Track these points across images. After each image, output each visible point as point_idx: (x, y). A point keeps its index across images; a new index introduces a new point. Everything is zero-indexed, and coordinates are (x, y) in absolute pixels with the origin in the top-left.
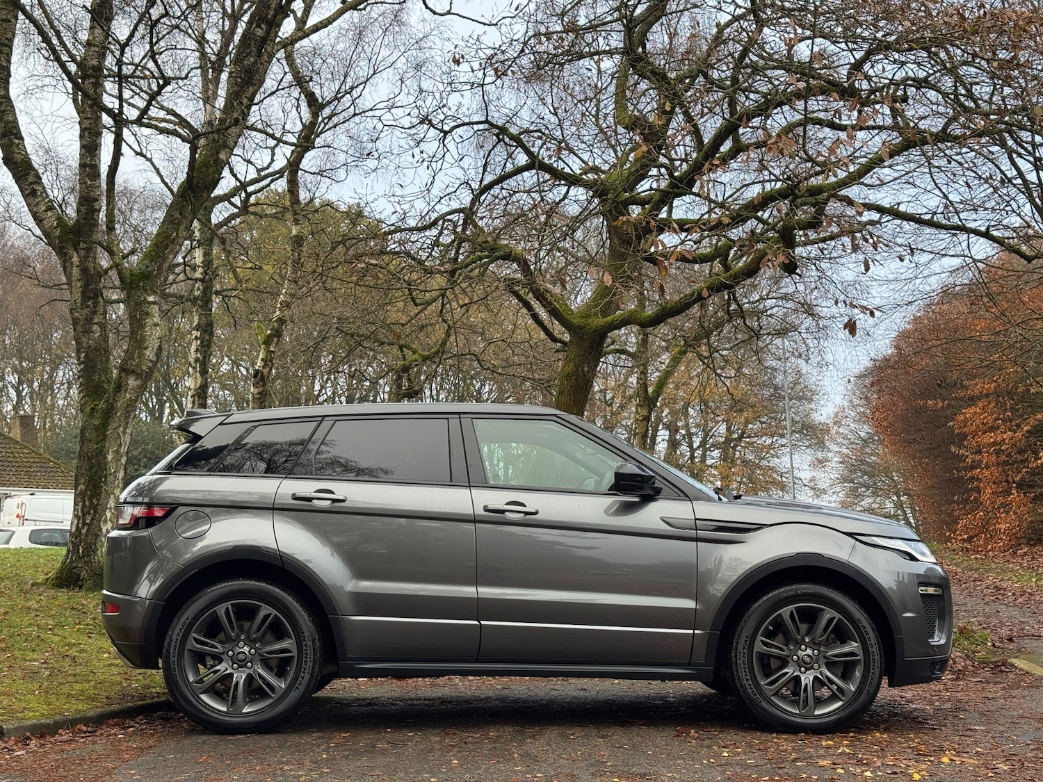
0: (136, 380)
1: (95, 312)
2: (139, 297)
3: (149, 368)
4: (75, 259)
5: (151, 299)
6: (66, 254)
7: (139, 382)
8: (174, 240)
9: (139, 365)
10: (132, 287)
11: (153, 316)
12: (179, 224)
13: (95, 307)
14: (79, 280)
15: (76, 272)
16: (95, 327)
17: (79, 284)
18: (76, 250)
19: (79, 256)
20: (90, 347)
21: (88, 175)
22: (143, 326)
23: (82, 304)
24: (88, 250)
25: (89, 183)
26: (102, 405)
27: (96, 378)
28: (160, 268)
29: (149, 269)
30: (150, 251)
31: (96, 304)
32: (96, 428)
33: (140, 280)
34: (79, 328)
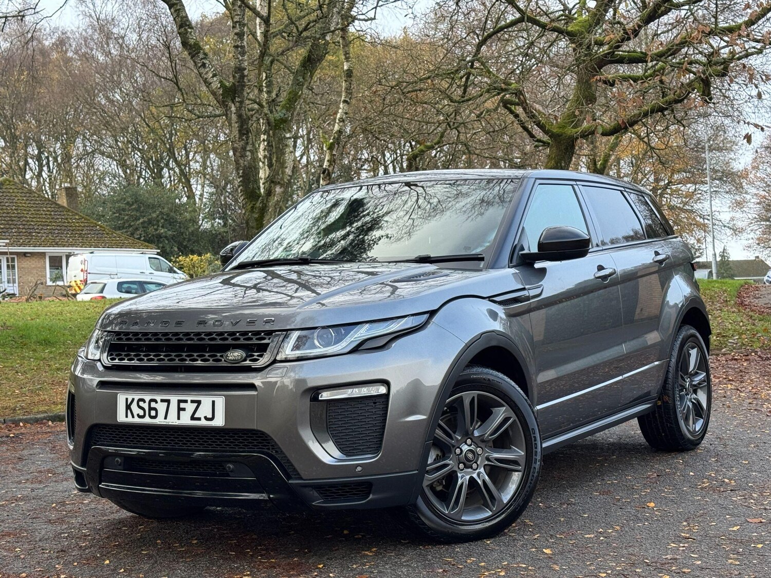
0: (280, 188)
1: (247, 143)
2: (281, 135)
3: (288, 180)
4: (233, 109)
5: (288, 135)
6: (227, 106)
7: (282, 190)
8: (300, 96)
9: (282, 179)
10: (276, 129)
11: (290, 147)
12: (303, 85)
13: (247, 140)
14: (236, 122)
15: (234, 117)
16: (248, 153)
17: (237, 125)
18: (233, 102)
19: (235, 107)
20: (245, 166)
21: (240, 53)
22: (284, 154)
23: (239, 138)
24: (241, 102)
25: (241, 58)
26: (259, 204)
27: (251, 186)
28: (292, 114)
29: (286, 116)
30: (285, 104)
31: (248, 138)
32: (256, 220)
33: (281, 123)
34: (238, 154)
